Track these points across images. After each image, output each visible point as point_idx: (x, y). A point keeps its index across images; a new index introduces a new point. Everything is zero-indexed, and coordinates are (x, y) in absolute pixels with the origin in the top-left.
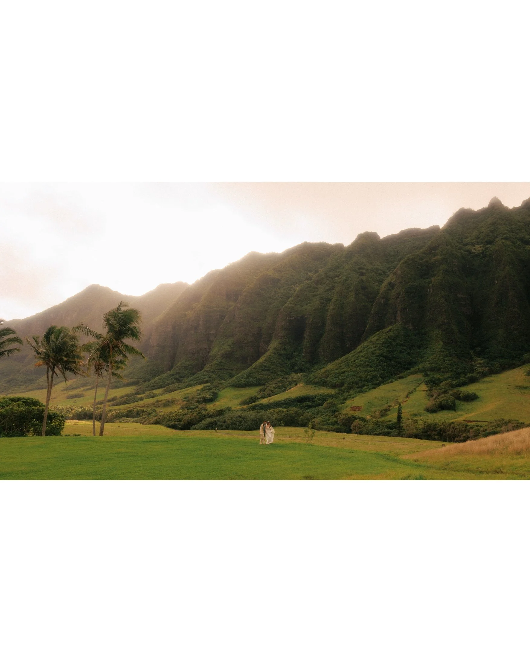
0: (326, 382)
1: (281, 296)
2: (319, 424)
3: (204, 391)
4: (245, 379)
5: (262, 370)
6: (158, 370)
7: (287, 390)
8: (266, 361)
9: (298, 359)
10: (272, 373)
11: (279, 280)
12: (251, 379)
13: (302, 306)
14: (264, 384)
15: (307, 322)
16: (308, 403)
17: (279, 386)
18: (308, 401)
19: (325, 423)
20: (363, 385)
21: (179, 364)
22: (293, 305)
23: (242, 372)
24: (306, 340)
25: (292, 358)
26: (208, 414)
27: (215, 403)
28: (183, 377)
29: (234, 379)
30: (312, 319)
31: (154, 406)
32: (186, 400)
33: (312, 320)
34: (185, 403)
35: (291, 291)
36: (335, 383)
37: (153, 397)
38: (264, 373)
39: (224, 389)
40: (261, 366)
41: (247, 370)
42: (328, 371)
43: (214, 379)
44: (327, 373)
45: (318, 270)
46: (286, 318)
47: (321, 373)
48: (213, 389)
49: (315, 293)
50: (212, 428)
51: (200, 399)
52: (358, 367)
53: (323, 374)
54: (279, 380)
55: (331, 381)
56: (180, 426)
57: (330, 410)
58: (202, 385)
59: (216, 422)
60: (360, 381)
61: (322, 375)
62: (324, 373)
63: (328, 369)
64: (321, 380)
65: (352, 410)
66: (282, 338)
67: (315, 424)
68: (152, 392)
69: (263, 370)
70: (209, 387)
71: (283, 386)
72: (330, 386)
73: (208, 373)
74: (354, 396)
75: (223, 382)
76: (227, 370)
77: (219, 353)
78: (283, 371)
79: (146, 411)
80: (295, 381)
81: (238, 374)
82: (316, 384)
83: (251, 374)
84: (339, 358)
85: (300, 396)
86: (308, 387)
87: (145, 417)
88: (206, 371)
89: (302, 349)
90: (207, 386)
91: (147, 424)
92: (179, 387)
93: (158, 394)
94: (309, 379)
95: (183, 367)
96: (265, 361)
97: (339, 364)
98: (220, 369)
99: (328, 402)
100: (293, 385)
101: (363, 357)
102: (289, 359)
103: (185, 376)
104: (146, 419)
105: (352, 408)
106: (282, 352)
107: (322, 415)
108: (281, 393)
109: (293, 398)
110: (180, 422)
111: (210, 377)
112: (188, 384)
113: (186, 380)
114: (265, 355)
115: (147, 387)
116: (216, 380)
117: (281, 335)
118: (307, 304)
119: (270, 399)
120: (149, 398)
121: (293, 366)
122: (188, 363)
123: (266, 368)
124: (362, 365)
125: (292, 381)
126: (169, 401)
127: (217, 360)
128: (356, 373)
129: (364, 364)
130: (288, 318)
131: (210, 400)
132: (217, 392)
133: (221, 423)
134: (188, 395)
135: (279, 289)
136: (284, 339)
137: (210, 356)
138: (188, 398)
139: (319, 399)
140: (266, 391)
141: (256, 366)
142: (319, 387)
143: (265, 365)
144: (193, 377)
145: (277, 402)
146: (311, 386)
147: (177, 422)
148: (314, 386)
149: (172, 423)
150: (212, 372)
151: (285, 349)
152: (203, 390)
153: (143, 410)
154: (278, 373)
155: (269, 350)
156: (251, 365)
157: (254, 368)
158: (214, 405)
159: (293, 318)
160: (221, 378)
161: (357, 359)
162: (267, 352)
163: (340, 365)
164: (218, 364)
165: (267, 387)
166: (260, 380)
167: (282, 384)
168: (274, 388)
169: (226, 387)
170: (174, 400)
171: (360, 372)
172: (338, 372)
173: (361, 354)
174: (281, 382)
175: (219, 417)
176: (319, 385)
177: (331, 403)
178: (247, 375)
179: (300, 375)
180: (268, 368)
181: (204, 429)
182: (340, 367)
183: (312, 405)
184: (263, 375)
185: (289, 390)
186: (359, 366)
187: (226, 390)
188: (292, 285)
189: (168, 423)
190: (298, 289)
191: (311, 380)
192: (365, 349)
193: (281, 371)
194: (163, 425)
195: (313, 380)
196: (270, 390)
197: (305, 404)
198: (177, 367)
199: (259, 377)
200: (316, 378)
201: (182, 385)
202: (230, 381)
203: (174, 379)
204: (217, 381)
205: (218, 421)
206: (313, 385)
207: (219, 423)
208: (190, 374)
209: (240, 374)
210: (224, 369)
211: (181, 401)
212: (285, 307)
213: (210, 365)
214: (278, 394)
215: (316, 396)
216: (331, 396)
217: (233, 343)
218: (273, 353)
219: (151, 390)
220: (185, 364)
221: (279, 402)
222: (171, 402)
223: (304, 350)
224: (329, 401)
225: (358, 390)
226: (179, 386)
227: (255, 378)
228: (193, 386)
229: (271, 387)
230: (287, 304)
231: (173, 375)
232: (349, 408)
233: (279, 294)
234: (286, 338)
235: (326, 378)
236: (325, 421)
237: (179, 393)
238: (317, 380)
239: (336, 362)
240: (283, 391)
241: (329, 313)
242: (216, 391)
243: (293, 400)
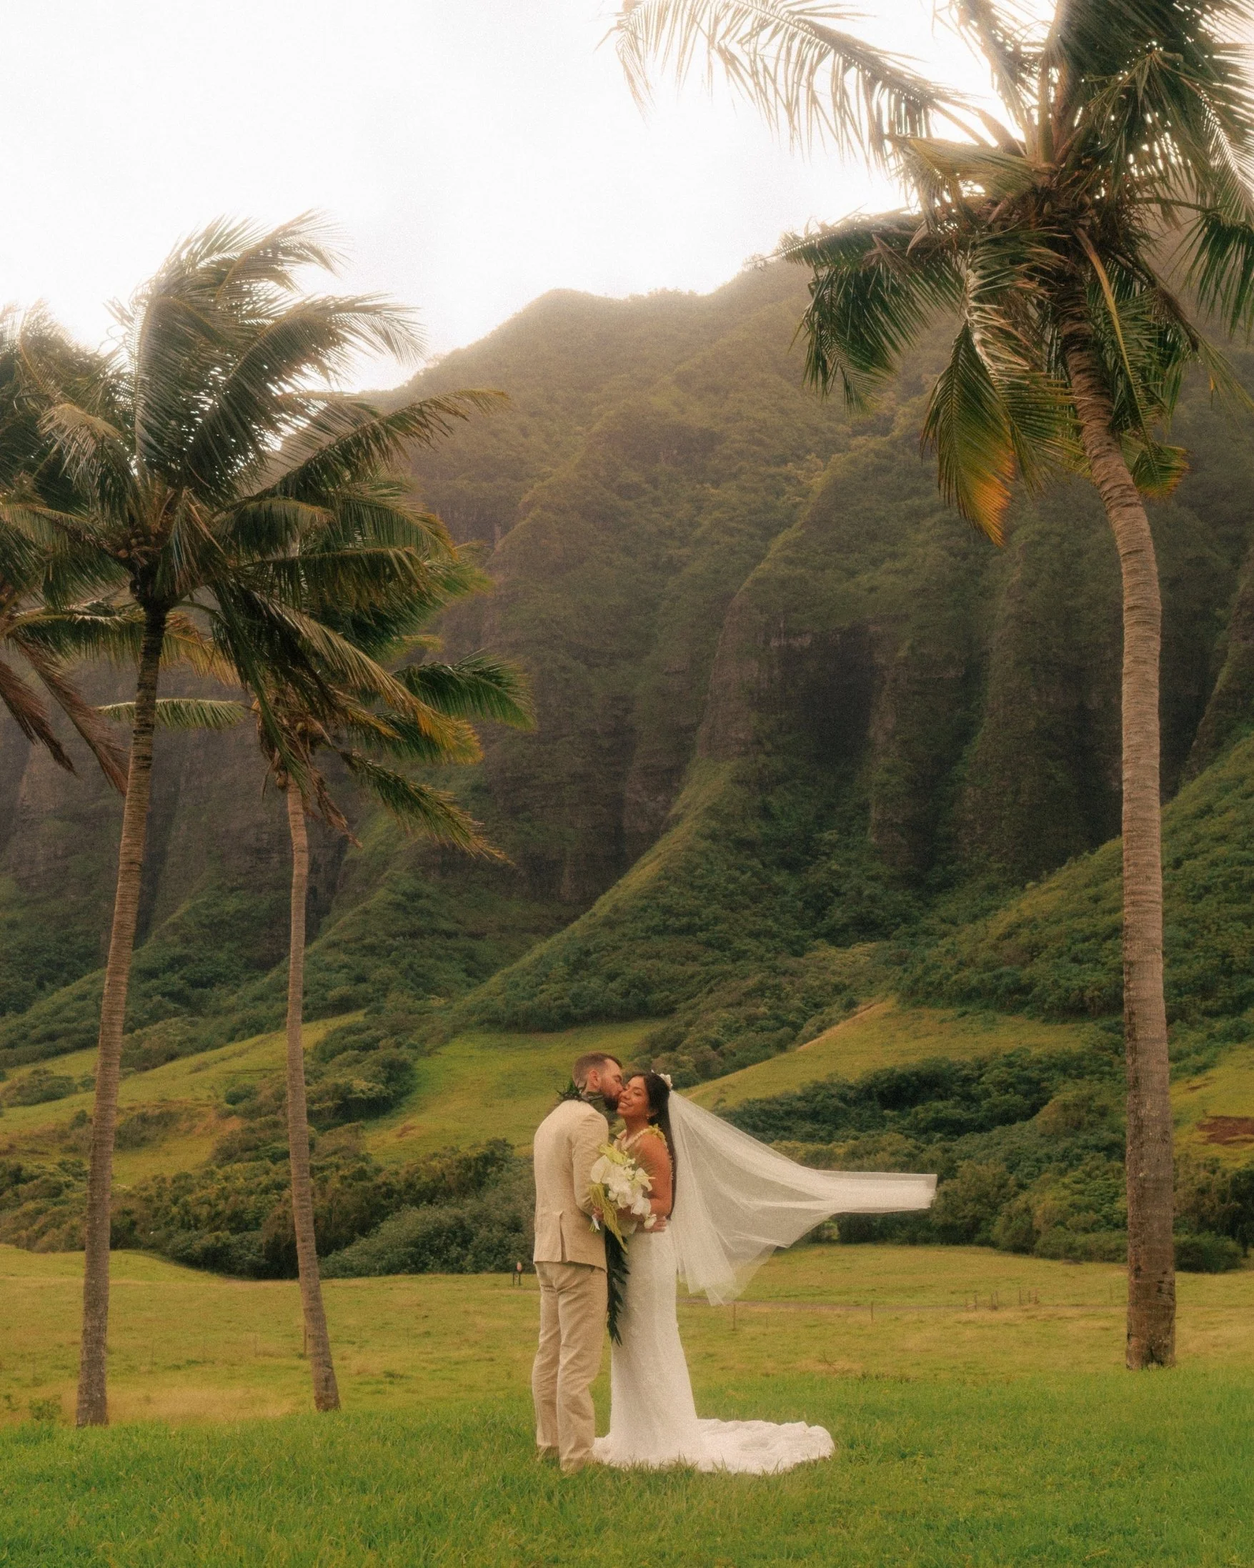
0: (1024, 989)
1: (733, 524)
2: (1062, 1223)
3: (332, 1056)
4: (558, 987)
5: (648, 929)
6: (65, 947)
7: (806, 1040)
8: (668, 879)
9: (841, 865)
10: (708, 944)
11: (709, 440)
12: (595, 983)
13: (852, 574)
14: (667, 1011)
15: (881, 660)
16: (939, 1105)
17: (751, 1020)
18: (941, 1098)
19: (1093, 1216)
20: (1241, 998)
21: (181, 911)
22: (800, 571)
23: (542, 948)
24: (882, 760)
25: (810, 863)
26: (410, 1186)
27: (410, 1122)
28: (207, 983)
29: (495, 981)
30: (907, 643)
31: (63, 1146)
32: (240, 1107)
33: (912, 648)
34: (235, 1124)
35: (780, 493)
36: (1082, 990)
37: (51, 1097)
38: (661, 943)
39: (445, 1041)
40: (644, 909)
41: (565, 934)
42: (1031, 923)
43: (384, 989)
44: (1024, 937)
45: (919, 377)
46: (767, 643)
47: (991, 940)
48: (382, 1043)
49: (916, 501)
50: (446, 1262)
51: (320, 1099)
52: (1200, 897)
53: (1006, 943)
54: (751, 982)
55: (1055, 982)
56: (250, 1256)
57: (1081, 1142)
58: (321, 1023)
59: (462, 1227)
60: (1222, 977)
61: (995, 948)
62: (1008, 936)
63: (1028, 913)
64: (999, 977)
65: (1212, 1139)
66: (746, 753)
67: (1038, 1223)
68: (45, 1072)
69: (661, 931)
70: (360, 1031)
71: (777, 1018)
72: (1051, 1009)
73: (344, 958)
74: (1201, 1059)
75: (438, 1002)
76: (449, 935)
77: (401, 846)
78: (772, 935)
79: (32, 1178)
80: (838, 989)
81: (515, 957)
82: (968, 996)
83: (588, 953)
84: (1086, 854)
85: (892, 1072)
86: (920, 1017)
87: (39, 1212)
88: (333, 945)
89: (864, 807)
90: (350, 1030)
91: (51, 1248)
92: (192, 1040)
93: (77, 1081)
94: (927, 972)
95: (204, 926)
96: (665, 883)
97: (1087, 886)
98: (415, 934)
99: (1058, 1098)
100: (833, 1010)
101: (1222, 839)
102: (792, 866)
103: (220, 975)
104: (42, 1220)
105: (1201, 1127)
106: (754, 829)
107: (1062, 1173)
108: (768, 1057)
109: (852, 1081)
110: (249, 1235)
111: (361, 979)
112: (243, 1022)
113: (223, 996)
114: (659, 847)
115: (12, 1045)
116: (392, 996)
117: (742, 736)
118: (875, 562)
119: (722, 1091)
120: (31, 1104)
121: (818, 903)
122: (231, 904)
123: (671, 921)
124: (1226, 886)
125: (821, 987)
126: (144, 1119)
127: (396, 883)
128: (1192, 932)
129: (1235, 880)
130: (774, 643)
131: (377, 1108)
132: (410, 1061)
133: (497, 1233)
134: (246, 1081)
135: (716, 484)
136: (762, 757)
137: (353, 862)
138: (249, 1094)
139: (1004, 1087)
140: (687, 1047)
141: (616, 909)
142: (990, 1013)
143: (664, 901)
144: (266, 980)
145: (767, 1107)
146: (940, 1013)
147: (234, 1231)
148: (960, 1010)
149: (205, 1240)
150: (371, 950)
151: (765, 813)
152: (326, 1053)
153: (20, 1169)
154: (738, 944)
155: (678, 819)
156: (587, 901)
157: (609, 924)
158: (405, 1130)
159: (806, 641)
160: (424, 984)
161: (1190, 856)
162: (666, 830)
163: (1092, 891)
164: (398, 906)
165: (689, 1024)
166: (645, 986)
167: (770, 1008)
168: (727, 1028)
169: (456, 1032)
170: (173, 1109)
171: (1214, 928)
172: (1087, 932)
173: (1214, 826)
174: (763, 995)
175: (480, 1199)
176: (986, 1007)
177: (1084, 1103)
178: (566, 960)
179: (861, 953)
180: (685, 920)
181: (397, 1273)
182: (1096, 899)
183: (966, 1116)
184: (658, 956)
185: (812, 1037)
186: (1207, 890)
187: (456, 1047)
188: (784, 461)
189: (181, 1238)
190: (818, 482)
191: (934, 977)
192: (1227, 800)
193: (755, 935)
194: (153, 1248)
195: (948, 977)
196: (706, 1040)
197: (924, 1112)
198: (175, 927)
199: (638, 968)
200: (962, 965)
201: (206, 1027)
202: (471, 998)
203: (159, 997)
204: (396, 1001)
205: (475, 1219)
206: (950, 1005)
207: (483, 1232)
208: (246, 966)
209: (527, 959)
210: (434, 931)
211: (212, 1117)
212: (758, 582)
213: (360, 908)
214: (755, 1061)
215: (981, 1066)
216: (1070, 1067)
217: (476, 789)
218: (705, 837)
219: (35, 1060)
220: (214, 911)
221: (778, 1107)
222: (158, 1123)
223: (874, 814)
224: (1067, 1092)
225: (1220, 1025)
226: (192, 1032)
227: (612, 977)
228: (269, 1030)
229: (709, 1025)
230: (764, 565)
231: (151, 974)
232: (1189, 1127)
233: (717, 514)
234: (768, 754)
235: (1024, 965)
236: (1088, 1207)
237: (198, 1070)
238: (971, 977)
239: (1063, 875)
240: (782, 1046)
241: (1003, 606)
242: (405, 1054)
243: (851, 1094)
